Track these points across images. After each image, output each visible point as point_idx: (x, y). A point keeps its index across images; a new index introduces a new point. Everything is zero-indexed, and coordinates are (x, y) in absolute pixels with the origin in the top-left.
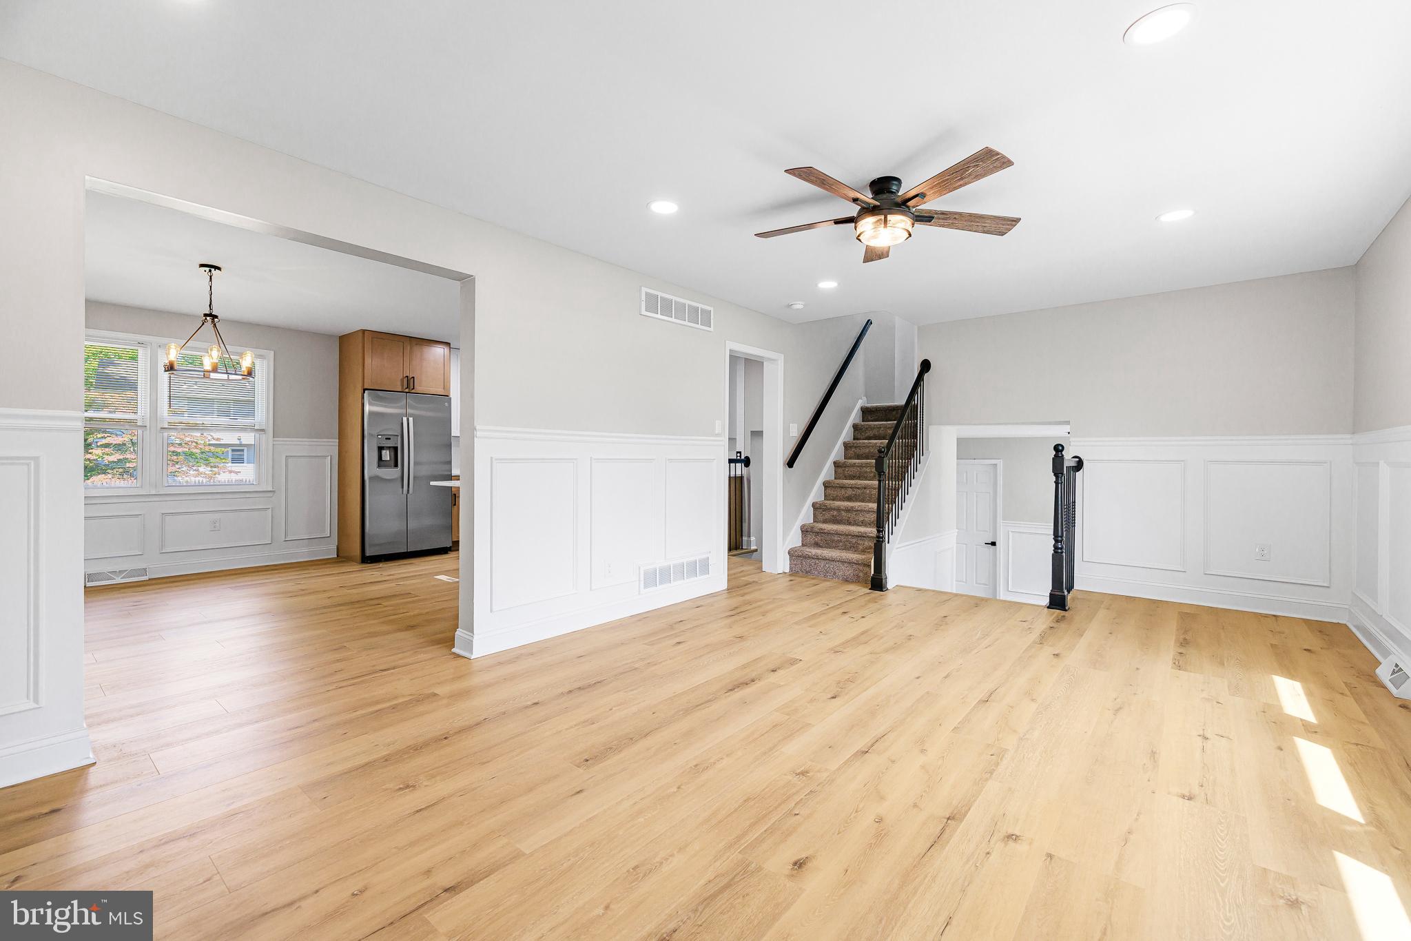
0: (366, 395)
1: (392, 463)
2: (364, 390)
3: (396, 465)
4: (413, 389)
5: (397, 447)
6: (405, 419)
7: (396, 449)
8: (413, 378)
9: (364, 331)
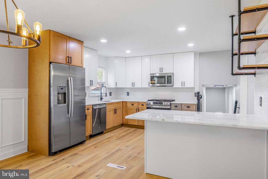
0: (51, 65)
1: (63, 101)
2: (50, 63)
3: (65, 102)
4: (71, 63)
5: (66, 93)
6: (69, 78)
7: (65, 94)
8: (71, 57)
9: (50, 31)
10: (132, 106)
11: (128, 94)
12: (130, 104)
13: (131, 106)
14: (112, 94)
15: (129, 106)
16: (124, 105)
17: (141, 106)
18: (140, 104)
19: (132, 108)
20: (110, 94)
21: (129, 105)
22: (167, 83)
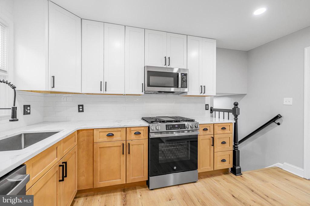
10: (110, 139)
11: (81, 108)
12: (101, 134)
13: (106, 139)
14: (32, 110)
15: (101, 140)
16: (81, 139)
17: (133, 136)
18: (130, 131)
19: (108, 145)
20: (26, 109)
21: (100, 138)
22: (181, 87)
